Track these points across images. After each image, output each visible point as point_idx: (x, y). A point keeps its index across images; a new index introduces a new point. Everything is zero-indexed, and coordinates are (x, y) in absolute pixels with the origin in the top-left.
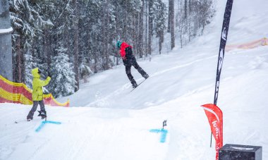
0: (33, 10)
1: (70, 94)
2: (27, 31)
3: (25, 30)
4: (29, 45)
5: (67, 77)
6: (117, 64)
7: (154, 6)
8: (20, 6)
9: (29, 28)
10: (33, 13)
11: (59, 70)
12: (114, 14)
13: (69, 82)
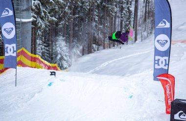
0: (44, 10)
1: (66, 68)
2: (39, 24)
3: (38, 23)
4: (40, 33)
5: (64, 57)
6: (98, 50)
7: (124, 12)
8: (36, 6)
9: (41, 21)
10: (44, 12)
11: (58, 52)
12: (97, 16)
13: (65, 60)
